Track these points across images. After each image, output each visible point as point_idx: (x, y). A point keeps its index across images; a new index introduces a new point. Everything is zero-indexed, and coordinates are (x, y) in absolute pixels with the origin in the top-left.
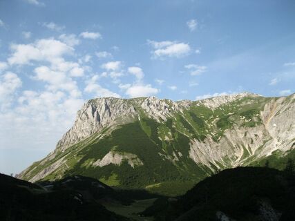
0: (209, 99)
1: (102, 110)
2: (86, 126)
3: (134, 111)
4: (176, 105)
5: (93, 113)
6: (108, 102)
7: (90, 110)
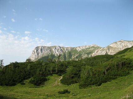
0: (79, 47)
1: (39, 51)
2: (34, 56)
3: (49, 52)
4: (66, 49)
5: (36, 52)
6: (43, 48)
7: (36, 51)
